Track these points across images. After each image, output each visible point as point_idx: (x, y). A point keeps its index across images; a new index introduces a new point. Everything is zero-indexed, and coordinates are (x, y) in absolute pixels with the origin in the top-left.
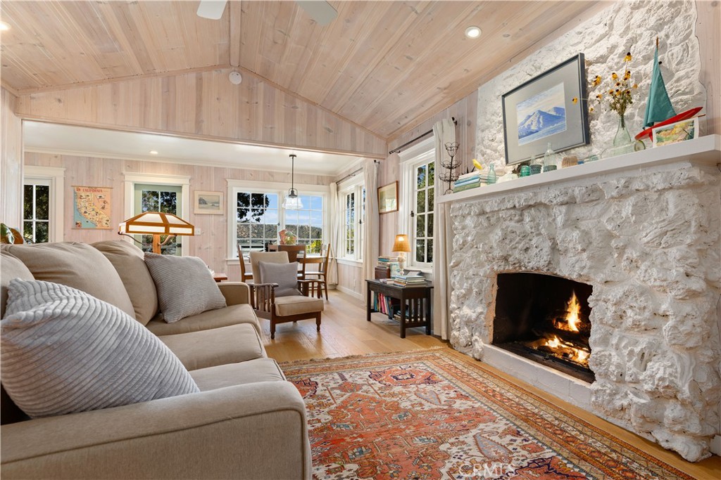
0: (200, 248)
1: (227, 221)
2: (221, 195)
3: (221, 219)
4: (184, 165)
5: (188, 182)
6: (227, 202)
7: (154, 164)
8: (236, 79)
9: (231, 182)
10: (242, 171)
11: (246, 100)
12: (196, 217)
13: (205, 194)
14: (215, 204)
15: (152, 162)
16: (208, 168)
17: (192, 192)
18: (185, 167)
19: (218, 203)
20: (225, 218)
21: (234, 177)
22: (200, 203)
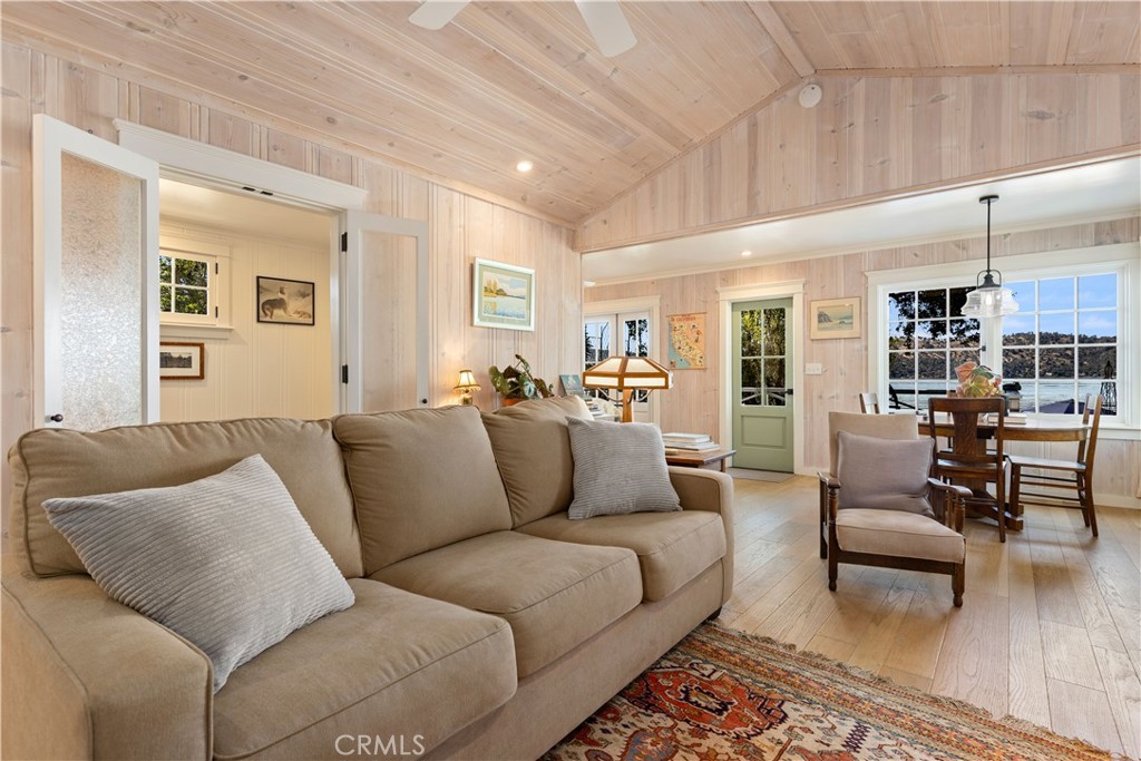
0: (821, 397)
1: (866, 348)
2: (856, 302)
3: (857, 345)
4: (795, 262)
5: (799, 288)
6: (867, 314)
7: (753, 269)
8: (811, 98)
9: (872, 277)
10: (896, 251)
11: (831, 128)
12: (815, 345)
13: (826, 305)
14: (845, 320)
15: (752, 268)
16: (833, 260)
17: (807, 304)
18: (799, 264)
19: (851, 317)
20: (864, 344)
21: (881, 265)
22: (820, 321)
